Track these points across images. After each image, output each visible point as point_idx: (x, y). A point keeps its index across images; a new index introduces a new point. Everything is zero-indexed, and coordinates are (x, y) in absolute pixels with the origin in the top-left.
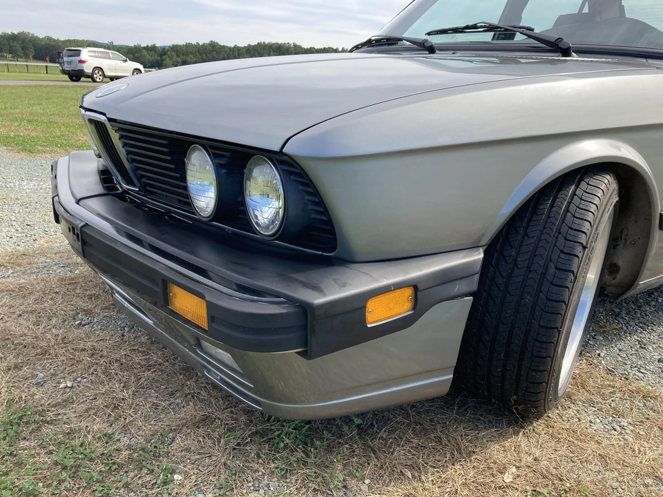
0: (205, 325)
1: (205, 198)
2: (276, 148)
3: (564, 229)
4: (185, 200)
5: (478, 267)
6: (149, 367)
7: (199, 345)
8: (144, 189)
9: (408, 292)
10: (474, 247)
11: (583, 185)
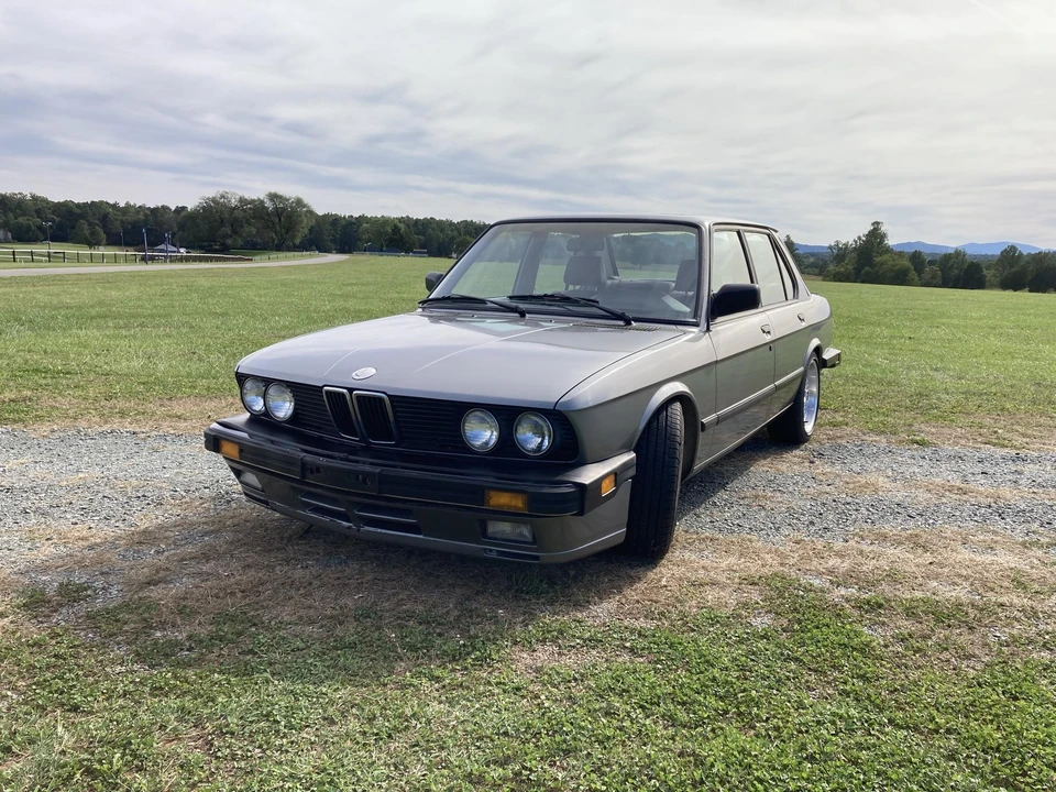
2: (551, 407)
5: (634, 462)
7: (483, 533)
8: (401, 442)
10: (630, 450)
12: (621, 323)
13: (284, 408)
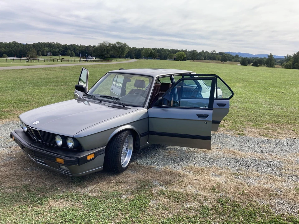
0: (63, 163)
1: (60, 143)
2: (72, 137)
3: (118, 141)
4: (55, 143)
5: (105, 149)
6: (46, 175)
7: (60, 168)
8: (44, 141)
9: (94, 154)
10: (104, 146)
11: (122, 134)
12: (122, 106)
13: (26, 129)
